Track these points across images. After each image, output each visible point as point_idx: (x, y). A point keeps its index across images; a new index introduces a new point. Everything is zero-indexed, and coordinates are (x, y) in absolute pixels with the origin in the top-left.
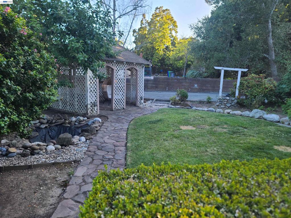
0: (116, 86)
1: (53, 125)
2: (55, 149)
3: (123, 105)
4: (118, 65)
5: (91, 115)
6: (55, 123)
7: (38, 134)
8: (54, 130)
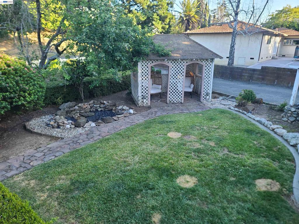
0: (172, 81)
1: (107, 109)
2: (70, 128)
3: (181, 100)
4: (174, 62)
5: (142, 105)
6: (108, 108)
7: (94, 114)
8: (107, 113)
